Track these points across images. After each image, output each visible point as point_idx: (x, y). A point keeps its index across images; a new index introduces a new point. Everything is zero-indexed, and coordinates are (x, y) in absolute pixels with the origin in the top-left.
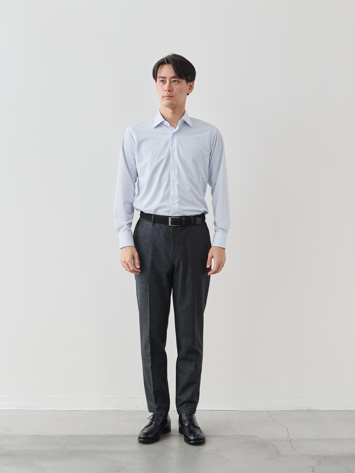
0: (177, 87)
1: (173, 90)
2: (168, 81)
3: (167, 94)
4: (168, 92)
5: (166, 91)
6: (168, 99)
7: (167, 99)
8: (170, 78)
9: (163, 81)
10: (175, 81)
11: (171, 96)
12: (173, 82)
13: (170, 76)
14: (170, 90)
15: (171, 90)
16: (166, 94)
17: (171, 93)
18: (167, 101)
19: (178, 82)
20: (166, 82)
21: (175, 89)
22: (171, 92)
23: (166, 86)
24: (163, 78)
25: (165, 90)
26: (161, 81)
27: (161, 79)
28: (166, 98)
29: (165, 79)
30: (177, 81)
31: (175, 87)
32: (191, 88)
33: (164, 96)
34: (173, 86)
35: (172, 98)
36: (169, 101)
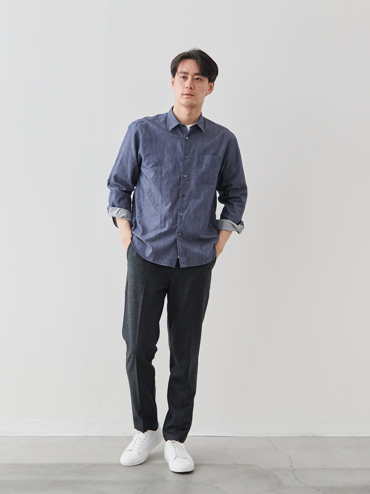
0: (199, 85)
1: (194, 88)
2: (190, 78)
3: (188, 92)
4: (190, 90)
5: (187, 88)
8: (193, 74)
9: (184, 77)
10: (198, 79)
11: (193, 94)
12: (195, 79)
13: (193, 72)
14: (191, 88)
15: (193, 88)
17: (193, 91)
18: (186, 99)
19: (201, 80)
20: (187, 78)
21: (197, 87)
22: (193, 90)
23: (188, 83)
24: (185, 73)
25: (186, 87)
26: (182, 77)
27: (182, 75)
28: (186, 96)
29: (187, 75)
31: (198, 85)
32: (211, 88)
33: (184, 94)
34: (195, 83)
35: (192, 97)
36: (189, 100)
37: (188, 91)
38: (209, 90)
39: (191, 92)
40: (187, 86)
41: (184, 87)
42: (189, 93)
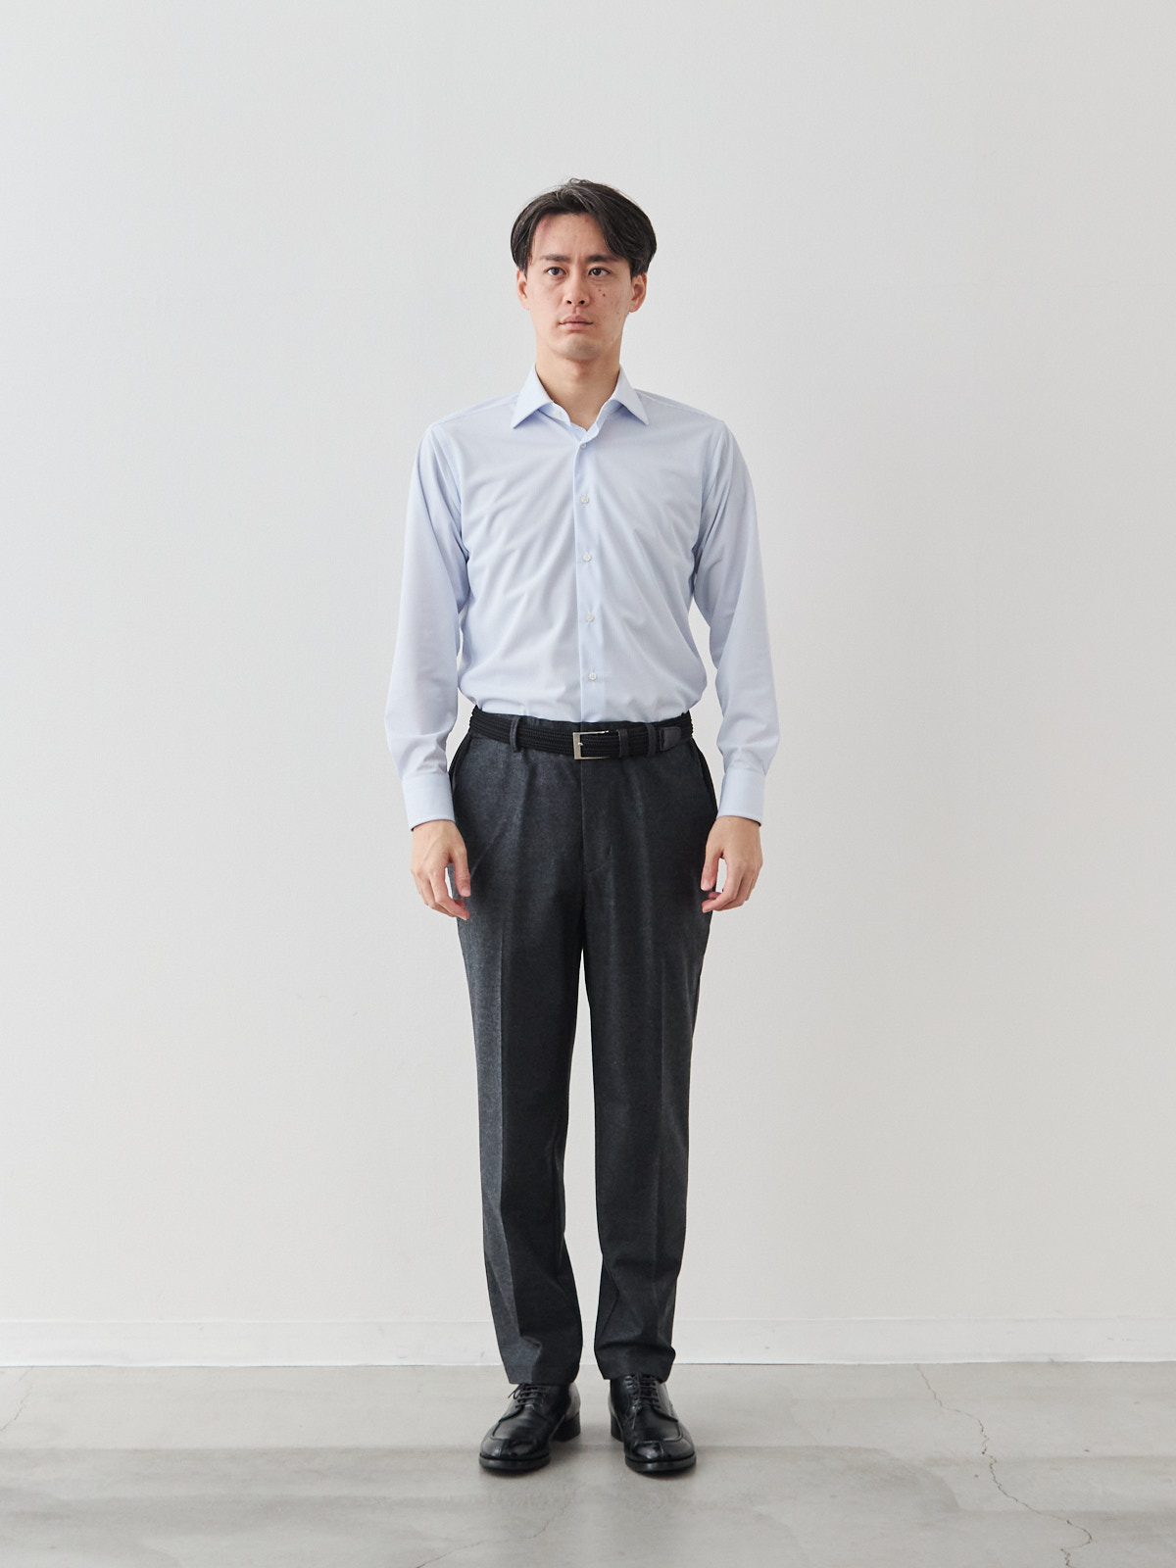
0: (604, 289)
1: (591, 298)
2: (574, 271)
3: (574, 316)
4: (578, 309)
5: (569, 302)
6: (578, 332)
7: (572, 331)
8: (583, 259)
9: (556, 271)
10: (598, 271)
11: (589, 320)
12: (590, 273)
13: (583, 254)
14: (582, 302)
15: (587, 300)
16: (570, 314)
17: (588, 309)
18: (572, 336)
19: (609, 273)
20: (566, 273)
21: (598, 295)
22: (588, 306)
23: (570, 287)
24: (557, 259)
25: (565, 299)
26: (551, 269)
27: (551, 264)
28: (569, 326)
29: (565, 263)
30: (605, 270)
31: (600, 289)
32: (639, 293)
33: (562, 320)
34: (593, 286)
35: (588, 327)
36: (580, 338)
37: (575, 312)
38: (634, 299)
39: (582, 312)
40: (568, 296)
41: (561, 300)
42: (577, 318)
